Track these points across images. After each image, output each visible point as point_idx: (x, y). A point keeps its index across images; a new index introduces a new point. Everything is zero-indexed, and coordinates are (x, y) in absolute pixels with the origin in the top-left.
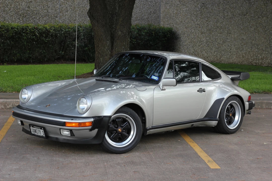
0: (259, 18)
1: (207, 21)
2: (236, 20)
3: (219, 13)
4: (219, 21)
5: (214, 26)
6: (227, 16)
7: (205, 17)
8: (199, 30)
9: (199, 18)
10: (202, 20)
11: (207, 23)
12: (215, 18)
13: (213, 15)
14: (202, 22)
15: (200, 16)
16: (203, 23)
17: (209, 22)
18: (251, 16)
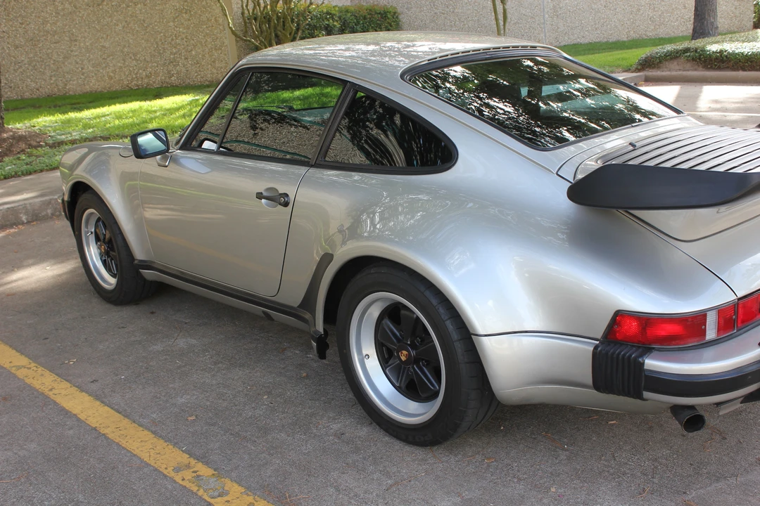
0: (128, 7)
1: (22, 24)
2: (83, 14)
3: (46, 7)
4: (48, 21)
5: (40, 31)
6: (63, 9)
7: (16, 17)
8: (8, 43)
9: (4, 21)
10: (11, 23)
11: (24, 28)
12: (39, 17)
13: (33, 12)
14: (12, 26)
15: (5, 17)
16: (14, 29)
17: (28, 25)
18: (112, 6)
